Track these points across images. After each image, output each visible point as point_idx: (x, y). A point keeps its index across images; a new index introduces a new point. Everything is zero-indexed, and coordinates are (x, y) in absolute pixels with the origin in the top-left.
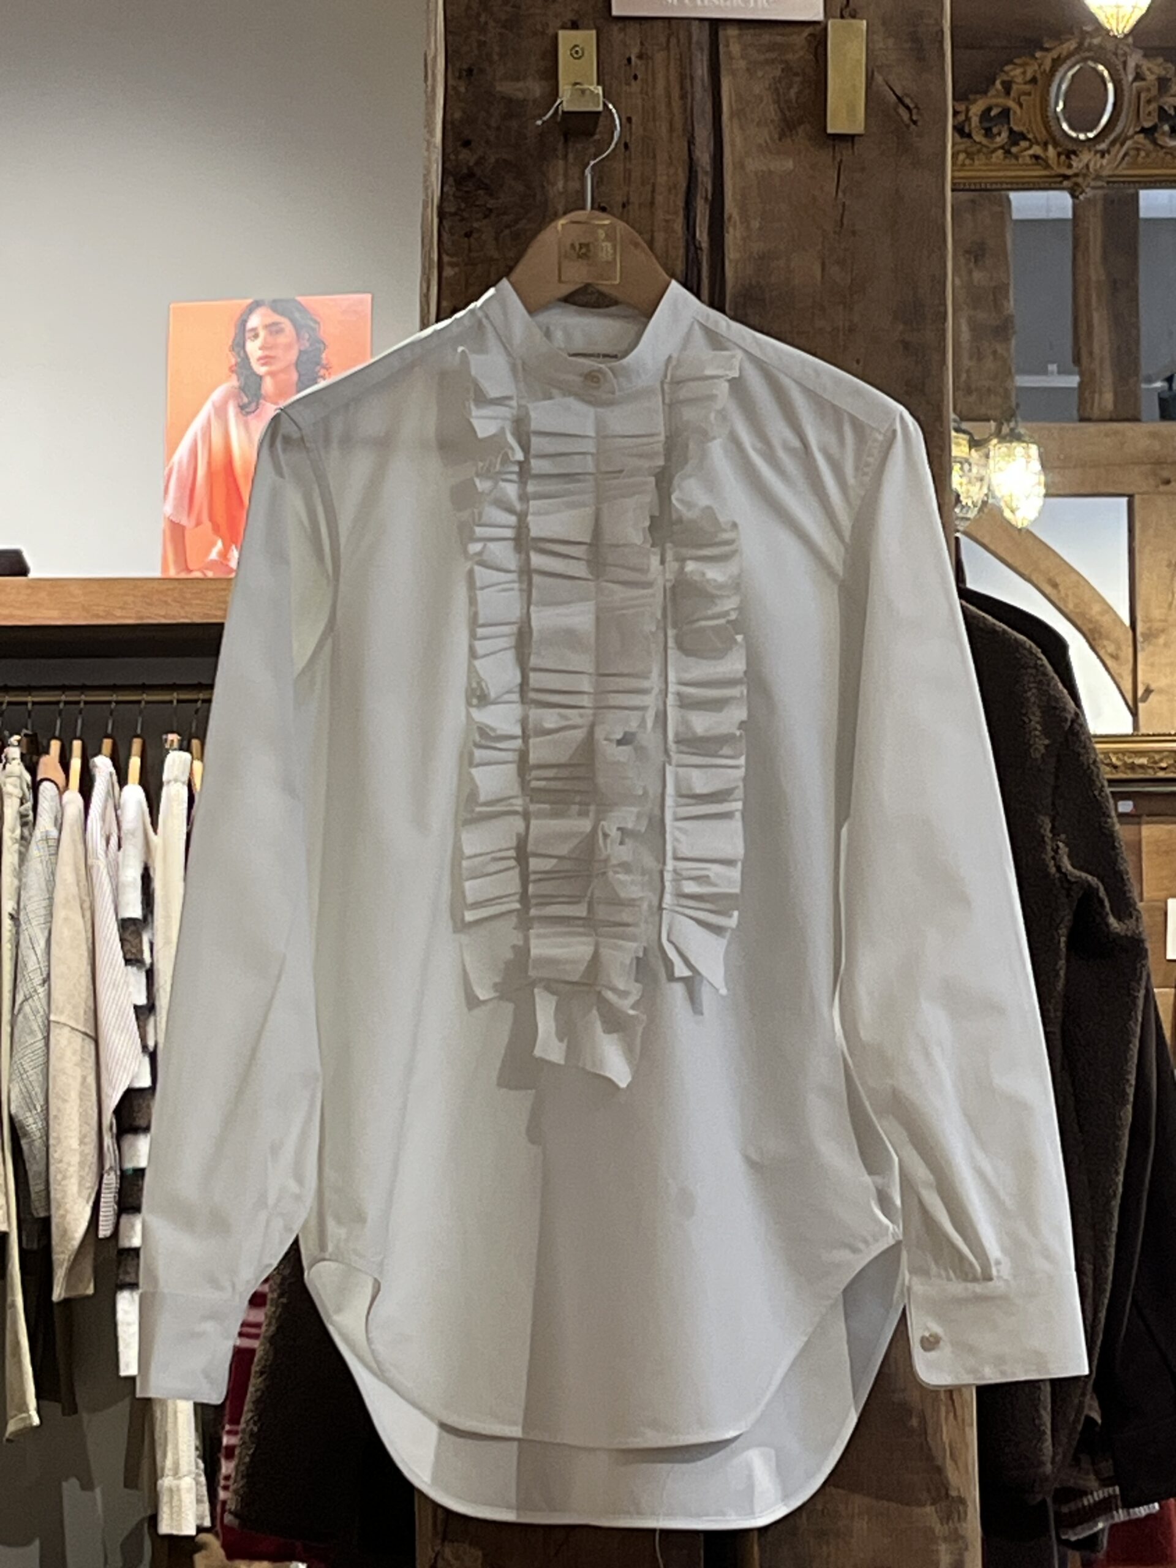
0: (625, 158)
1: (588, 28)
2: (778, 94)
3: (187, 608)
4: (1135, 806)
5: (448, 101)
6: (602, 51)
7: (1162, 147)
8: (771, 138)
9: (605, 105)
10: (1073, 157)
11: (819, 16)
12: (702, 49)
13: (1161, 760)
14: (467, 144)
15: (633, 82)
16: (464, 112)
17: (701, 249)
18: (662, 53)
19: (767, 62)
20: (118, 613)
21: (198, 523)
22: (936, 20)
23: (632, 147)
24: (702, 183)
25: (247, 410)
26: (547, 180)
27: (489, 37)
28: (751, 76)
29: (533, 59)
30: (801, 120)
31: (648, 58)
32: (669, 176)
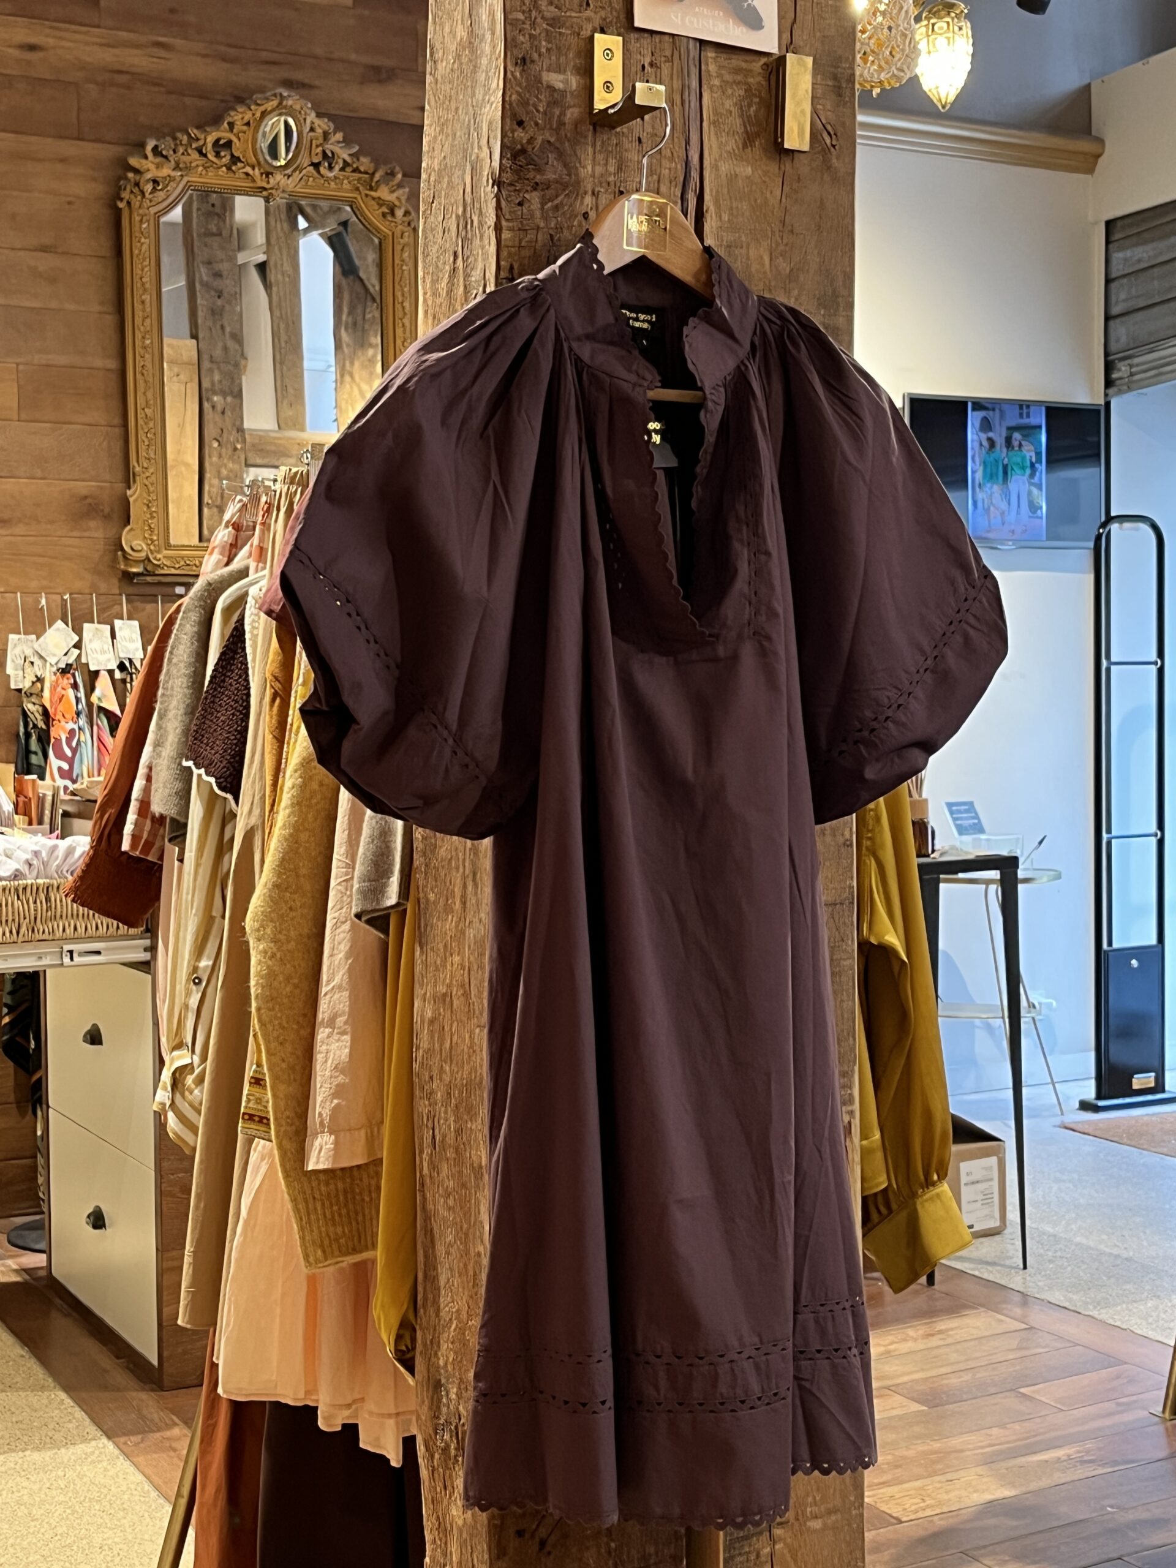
1: (613, 34)
2: (742, 110)
5: (508, 86)
6: (626, 55)
8: (737, 147)
10: (270, 176)
11: (777, 50)
12: (695, 67)
14: (520, 123)
16: (519, 94)
18: (667, 63)
19: (735, 82)
22: (850, 64)
23: (644, 140)
24: (693, 177)
26: (580, 163)
27: (538, 31)
28: (724, 93)
29: (571, 55)
30: (758, 134)
31: (657, 67)
32: (670, 170)
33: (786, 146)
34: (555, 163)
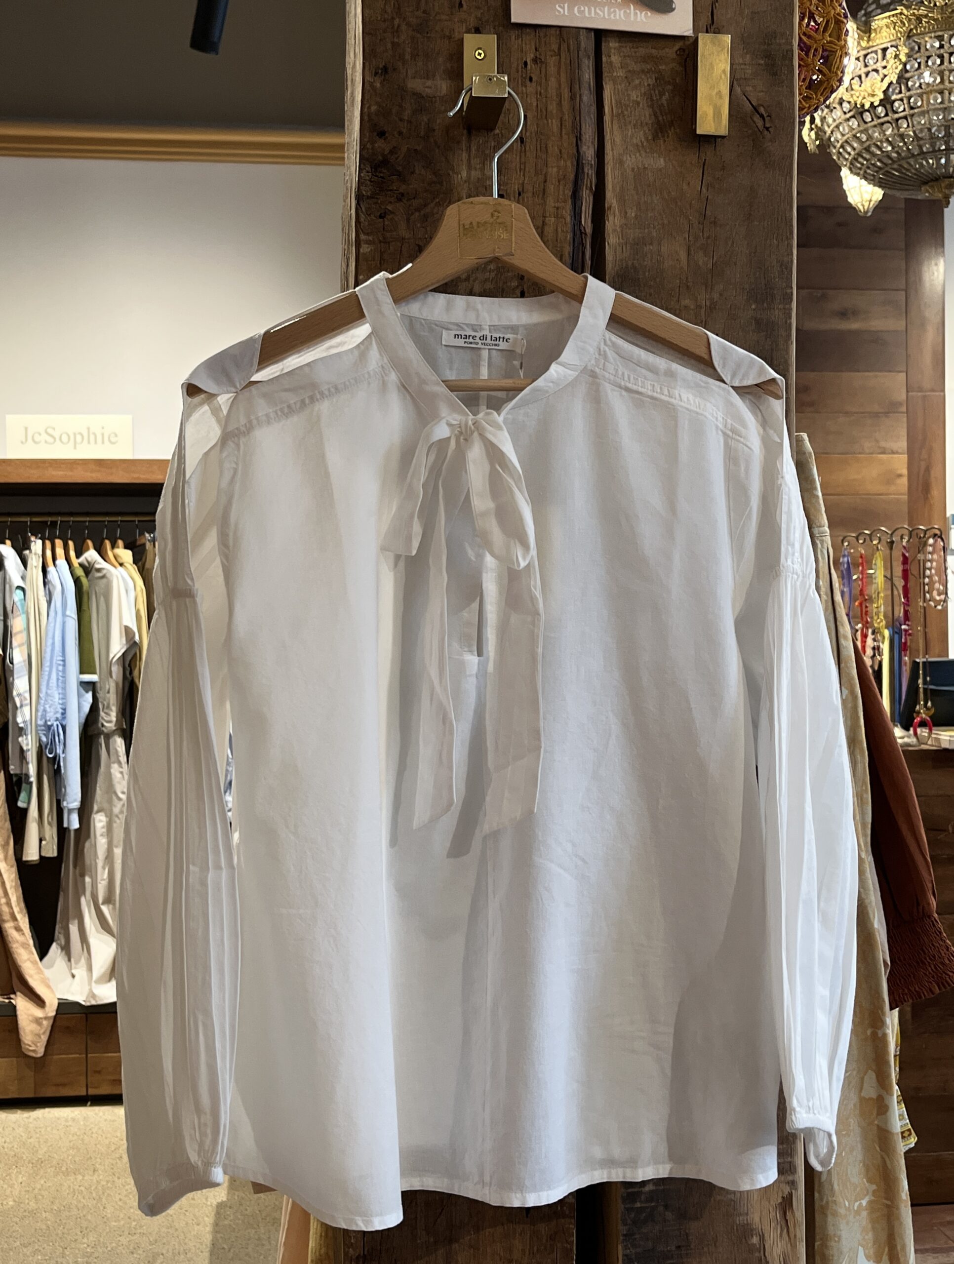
0: (521, 152)
1: (489, 32)
2: (652, 100)
5: (366, 95)
6: (502, 53)
8: (647, 140)
9: (509, 92)
12: (589, 58)
14: (382, 134)
15: (528, 82)
16: (379, 104)
17: (586, 234)
18: (554, 58)
19: (643, 71)
22: (787, 39)
23: (527, 140)
24: (588, 174)
26: (453, 170)
27: (403, 37)
28: (630, 84)
29: (441, 60)
30: (671, 123)
31: (541, 62)
32: (558, 167)
33: (699, 132)
34: (423, 172)
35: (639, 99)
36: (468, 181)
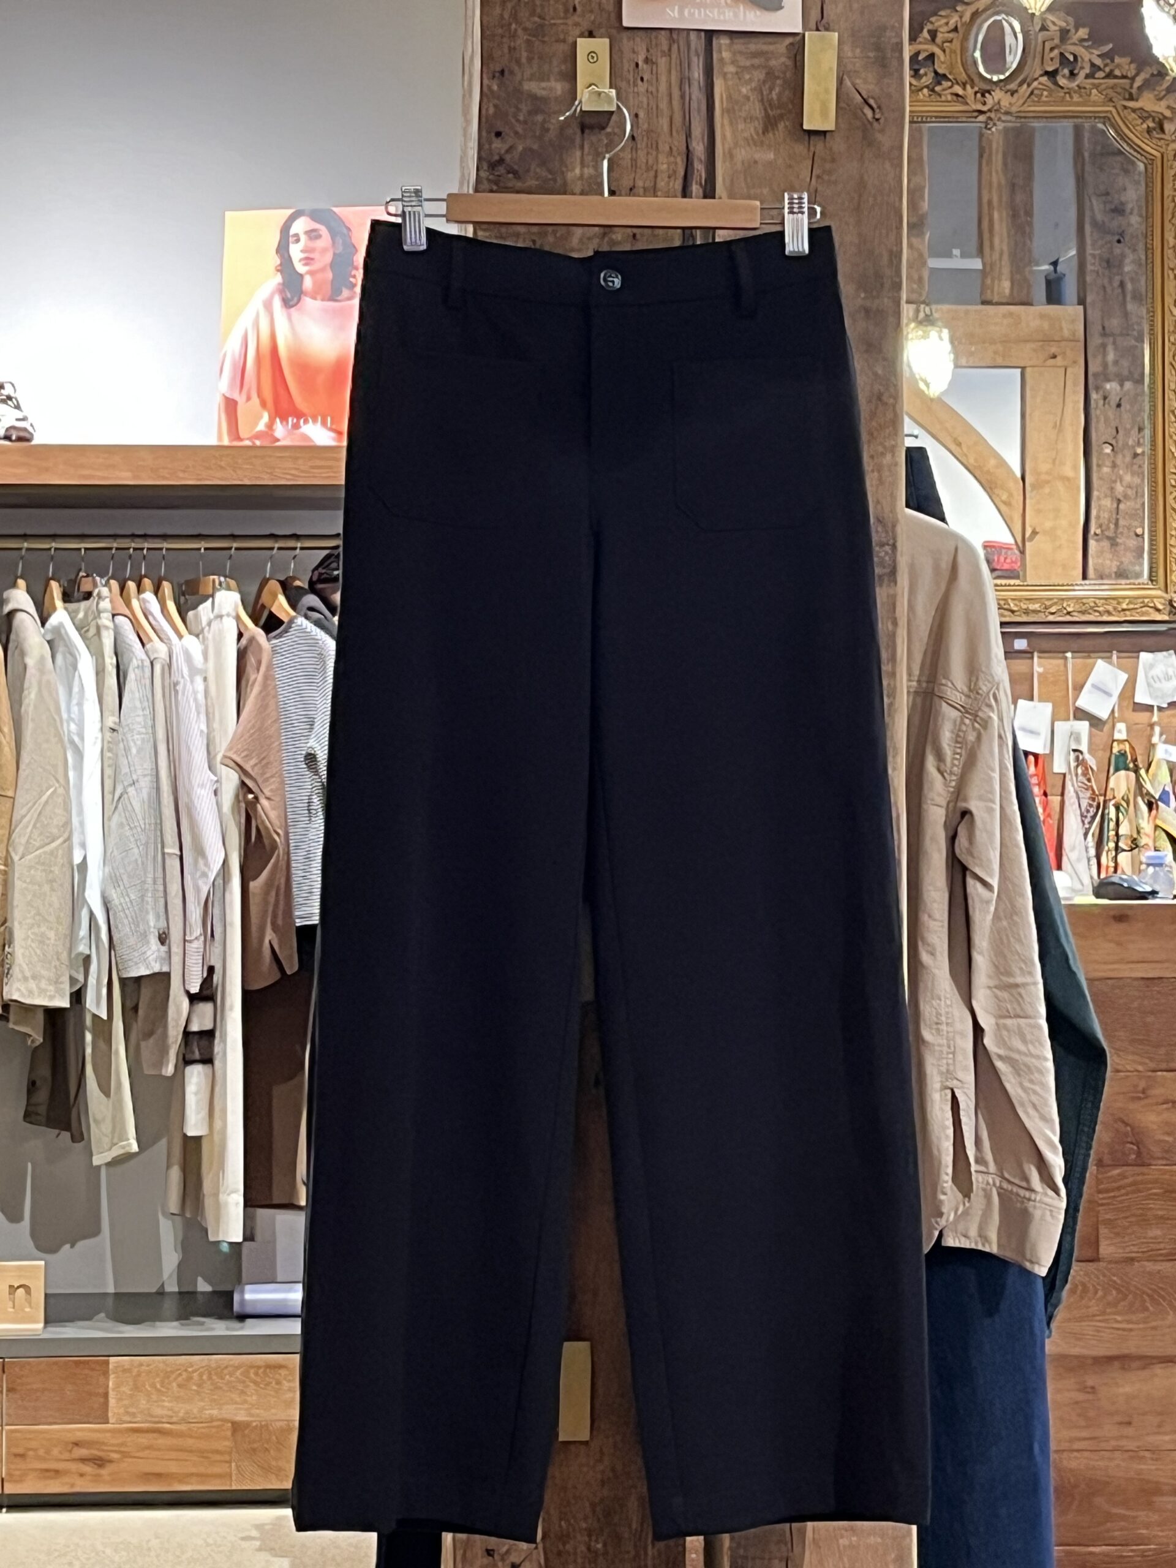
0: (632, 149)
1: (601, 37)
2: (762, 94)
3: (239, 472)
4: (1029, 645)
5: (484, 99)
6: (614, 56)
7: (1062, 88)
8: (757, 134)
9: (618, 107)
10: (987, 95)
11: (799, 29)
12: (698, 56)
13: (1051, 606)
14: (498, 134)
15: (640, 84)
16: (495, 106)
18: (664, 59)
20: (181, 475)
21: (249, 398)
22: (897, 33)
23: (638, 138)
24: (698, 170)
25: (291, 303)
26: (566, 166)
27: (519, 41)
28: (740, 79)
29: (555, 63)
30: (781, 116)
31: (653, 63)
32: (669, 164)
33: (805, 127)
35: (750, 94)
36: (581, 177)
